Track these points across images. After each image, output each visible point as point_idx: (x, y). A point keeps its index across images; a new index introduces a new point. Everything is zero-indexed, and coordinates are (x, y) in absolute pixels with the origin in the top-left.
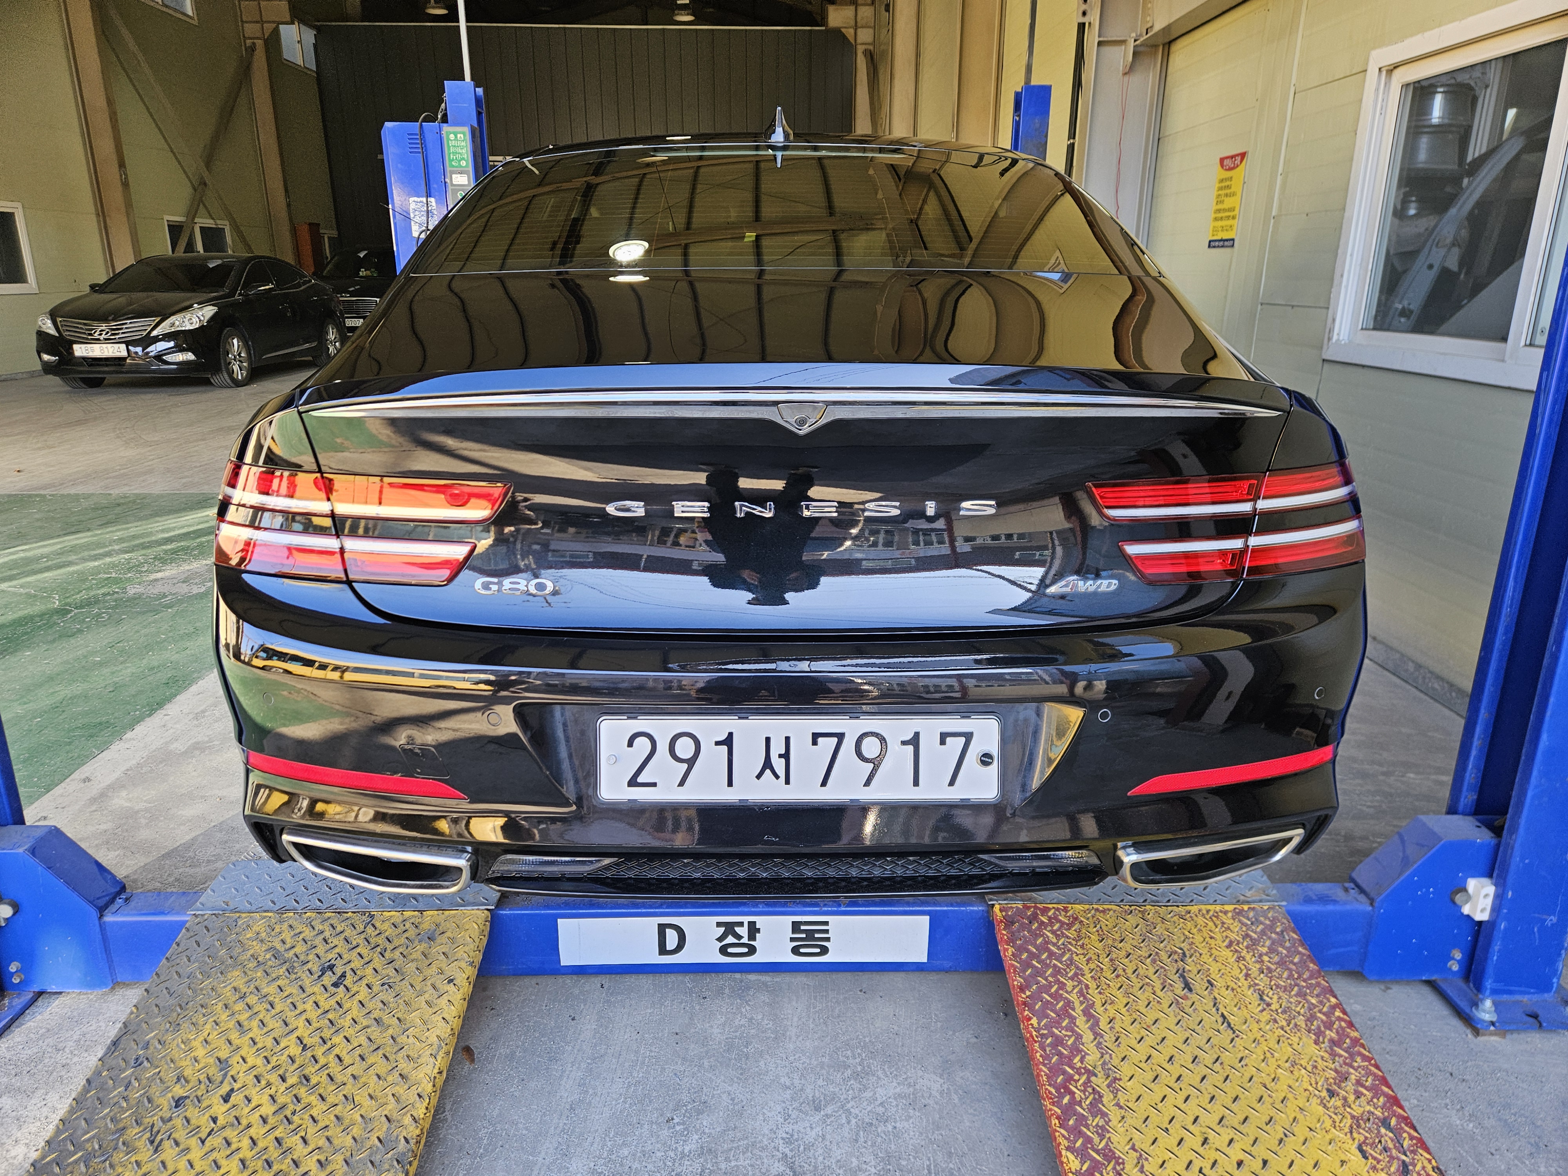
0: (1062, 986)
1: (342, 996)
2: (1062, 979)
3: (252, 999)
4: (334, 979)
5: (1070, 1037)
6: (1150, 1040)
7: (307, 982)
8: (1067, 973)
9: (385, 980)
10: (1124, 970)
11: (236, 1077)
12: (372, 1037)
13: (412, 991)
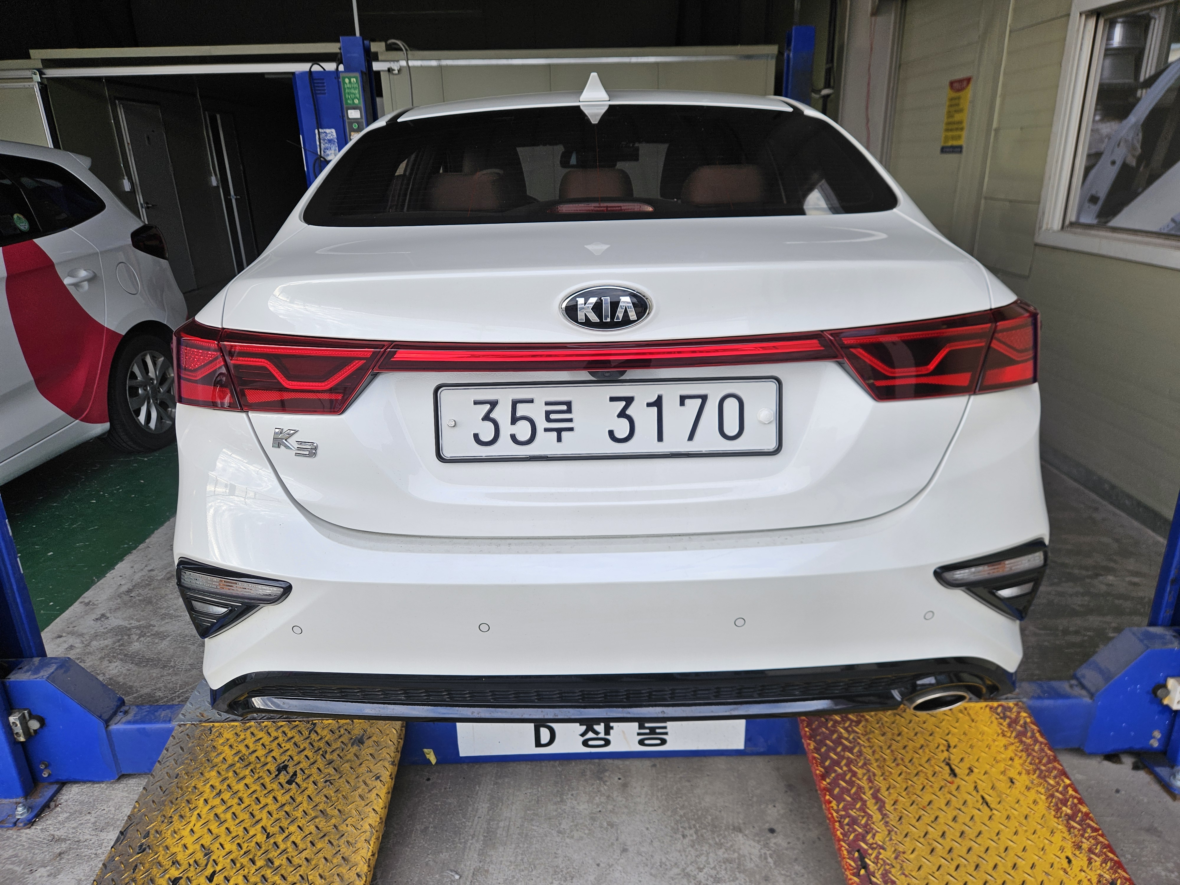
0: (854, 774)
1: (294, 791)
2: (854, 769)
3: (226, 796)
4: (288, 777)
5: (863, 817)
6: (927, 818)
7: (267, 780)
8: (858, 763)
9: (327, 778)
10: (902, 760)
11: (218, 861)
12: (320, 826)
13: (348, 787)
